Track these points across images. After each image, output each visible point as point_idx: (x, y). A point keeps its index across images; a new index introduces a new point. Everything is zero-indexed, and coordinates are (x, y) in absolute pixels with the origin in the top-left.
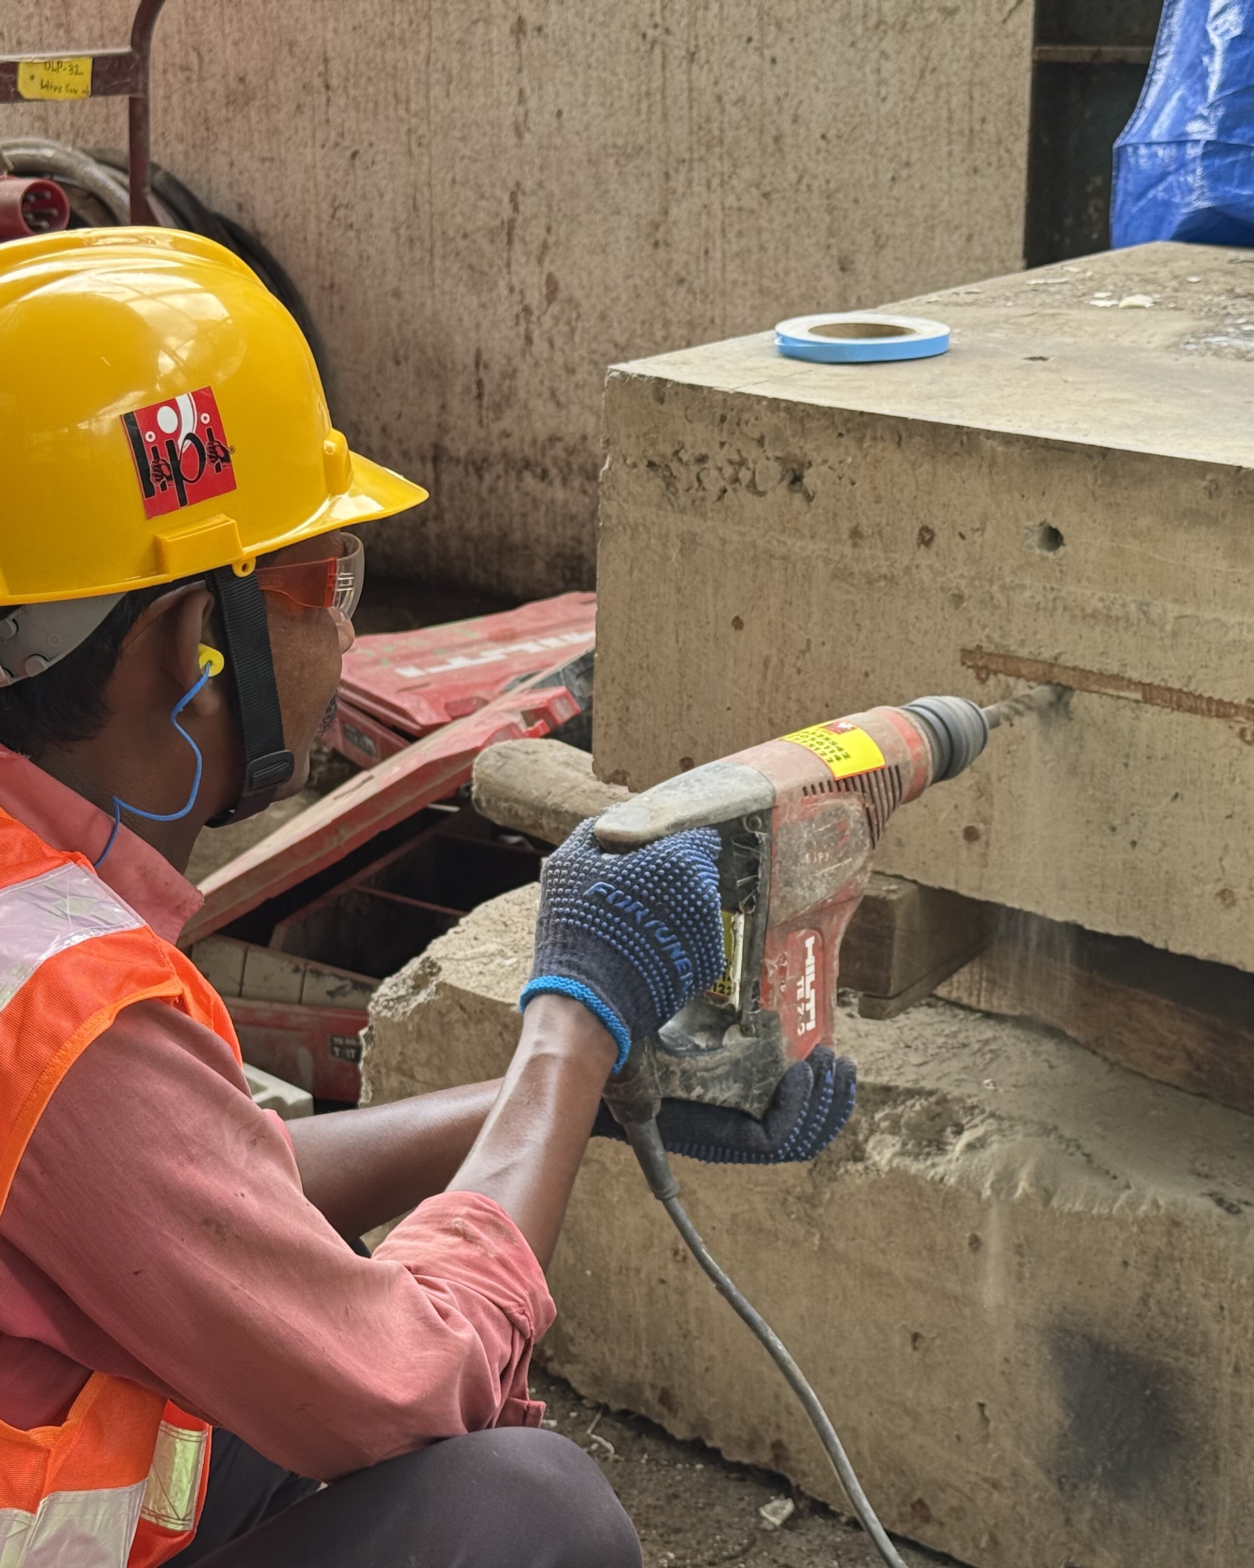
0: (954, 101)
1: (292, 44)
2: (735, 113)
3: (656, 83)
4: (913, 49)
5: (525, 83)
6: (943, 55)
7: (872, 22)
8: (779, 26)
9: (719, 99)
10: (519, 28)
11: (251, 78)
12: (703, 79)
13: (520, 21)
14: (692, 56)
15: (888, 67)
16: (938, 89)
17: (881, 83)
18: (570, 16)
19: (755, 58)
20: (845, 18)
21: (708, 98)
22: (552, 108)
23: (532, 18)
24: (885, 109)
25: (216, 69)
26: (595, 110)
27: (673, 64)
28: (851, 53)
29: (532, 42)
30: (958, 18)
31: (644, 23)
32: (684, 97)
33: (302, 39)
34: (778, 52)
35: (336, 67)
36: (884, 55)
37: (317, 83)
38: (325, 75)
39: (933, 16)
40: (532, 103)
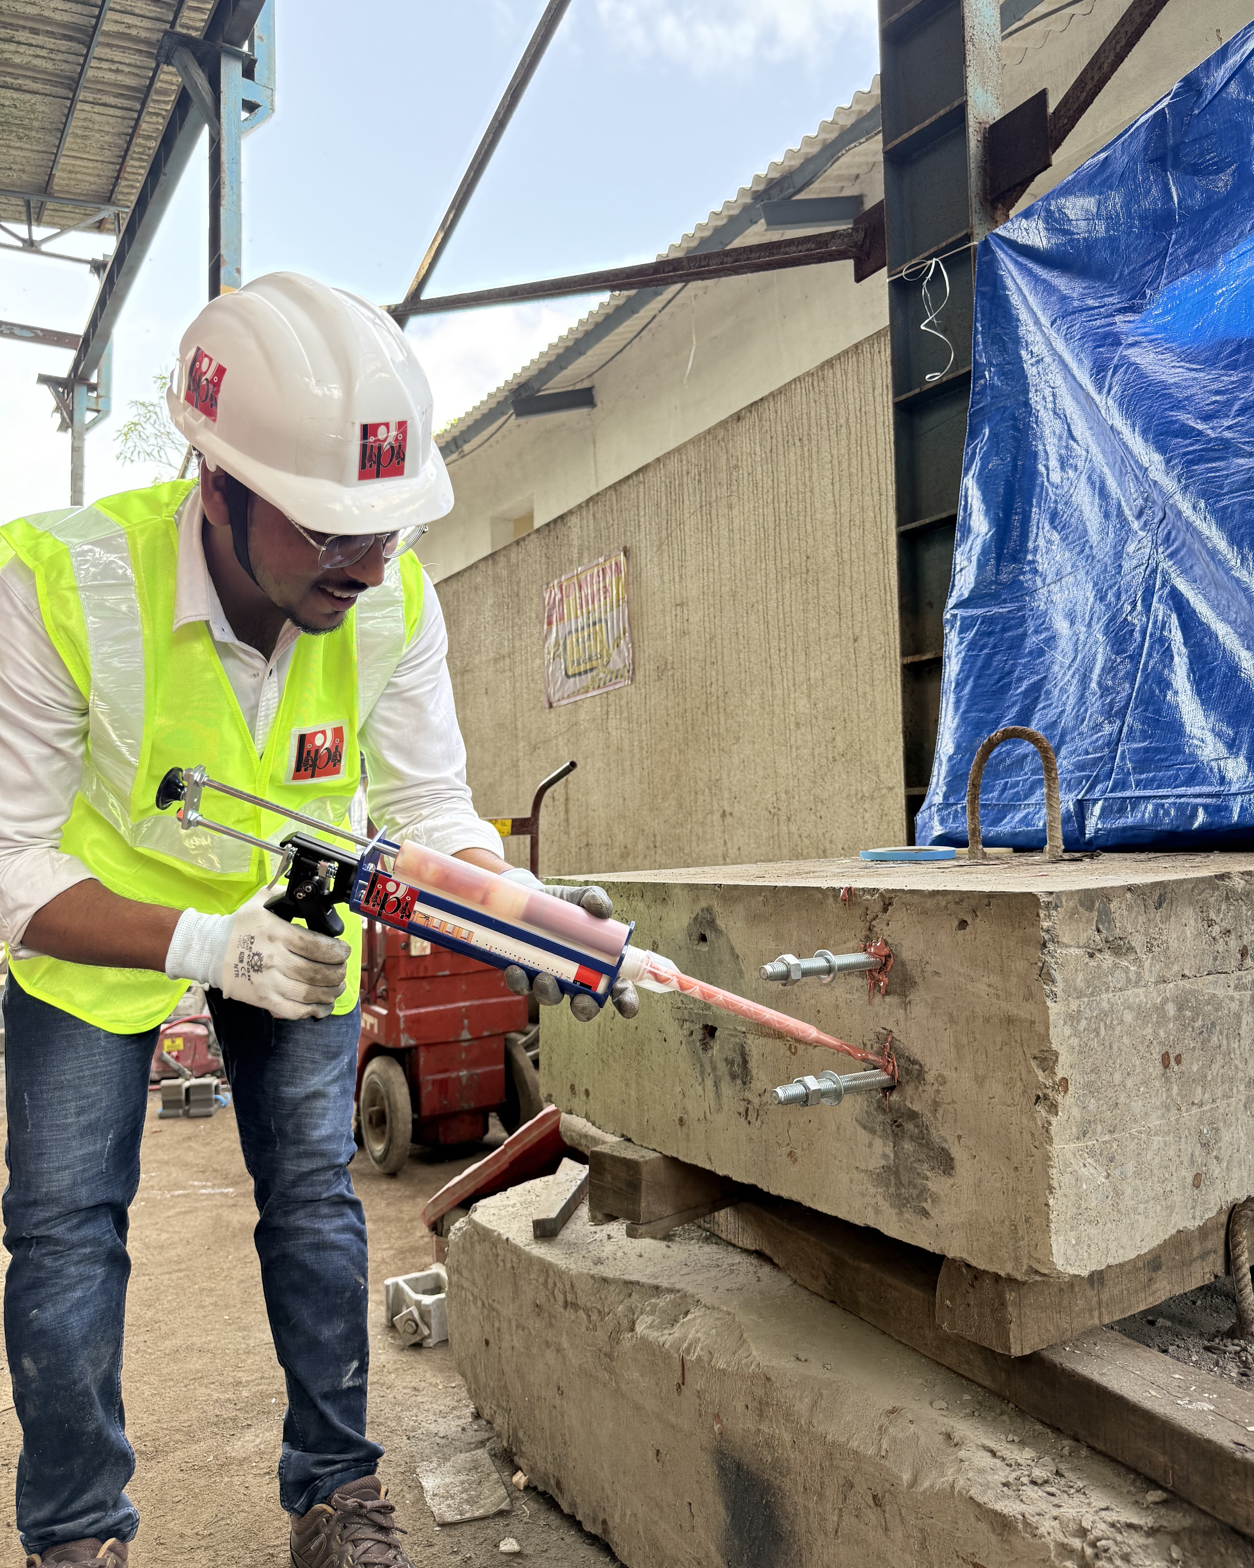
0: (896, 828)
1: (643, 831)
2: (807, 842)
3: (776, 832)
4: (877, 807)
5: (726, 837)
6: (889, 808)
7: (859, 796)
8: (822, 803)
9: (800, 836)
10: (724, 815)
11: (629, 846)
12: (793, 828)
13: (724, 811)
14: (789, 819)
15: (867, 815)
16: (889, 823)
17: (865, 822)
18: (743, 808)
19: (813, 817)
20: (849, 796)
21: (796, 836)
22: (736, 846)
23: (728, 810)
24: (867, 834)
25: (617, 844)
26: (753, 845)
27: (782, 823)
28: (852, 811)
29: (729, 820)
30: (895, 791)
31: (770, 807)
32: (786, 837)
33: (646, 828)
34: (822, 814)
35: (658, 838)
36: (865, 810)
37: (651, 845)
38: (654, 842)
39: (884, 791)
40: (729, 845)
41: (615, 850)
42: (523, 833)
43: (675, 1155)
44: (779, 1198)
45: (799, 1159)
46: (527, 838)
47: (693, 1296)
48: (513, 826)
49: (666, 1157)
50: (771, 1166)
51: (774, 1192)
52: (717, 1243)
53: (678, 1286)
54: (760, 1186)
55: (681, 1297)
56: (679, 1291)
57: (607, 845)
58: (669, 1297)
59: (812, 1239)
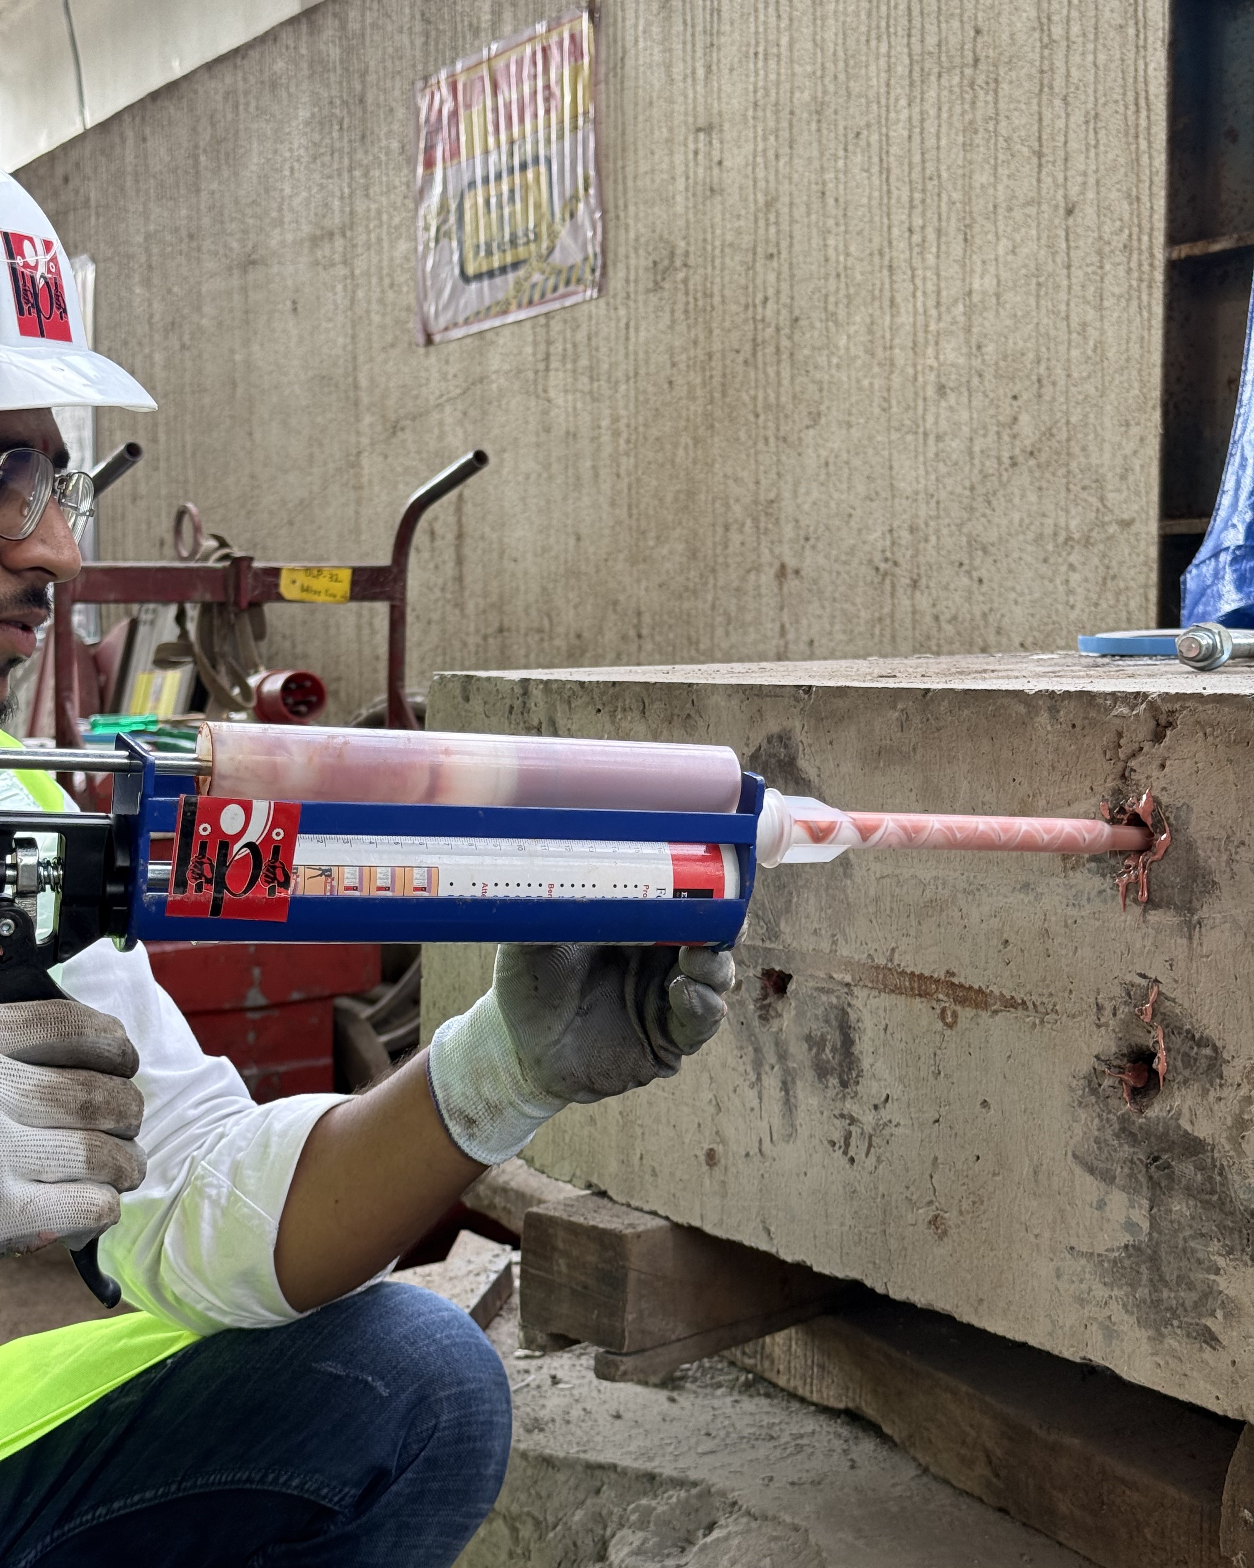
0: (1133, 604)
1: (615, 603)
2: (949, 629)
3: (887, 610)
4: (1096, 561)
5: (786, 618)
6: (1121, 563)
7: (1061, 539)
8: (985, 550)
9: (937, 618)
10: (782, 573)
11: (586, 634)
12: (923, 602)
13: (783, 567)
14: (915, 584)
15: (1075, 577)
16: (1118, 594)
17: (1070, 592)
18: (821, 560)
19: (966, 581)
20: (1039, 538)
21: (928, 619)
22: (805, 638)
23: (791, 563)
24: (1073, 615)
25: (561, 630)
26: (841, 637)
27: (900, 591)
28: (1044, 569)
29: (792, 584)
30: (1134, 528)
31: (877, 558)
32: (908, 620)
33: (622, 598)
34: (983, 573)
35: (647, 619)
36: (1072, 567)
37: (632, 633)
38: (638, 627)
39: (1113, 529)
40: (791, 636)
41: (557, 642)
42: (373, 598)
43: (696, 1223)
44: (907, 1308)
45: (952, 1231)
46: (382, 608)
47: (723, 1494)
48: (354, 583)
49: (677, 1226)
50: (894, 1244)
51: (897, 1294)
52: (767, 1395)
53: (693, 1475)
54: (868, 1283)
55: (699, 1496)
56: (695, 1484)
57: (540, 631)
58: (676, 1496)
59: (964, 1388)
